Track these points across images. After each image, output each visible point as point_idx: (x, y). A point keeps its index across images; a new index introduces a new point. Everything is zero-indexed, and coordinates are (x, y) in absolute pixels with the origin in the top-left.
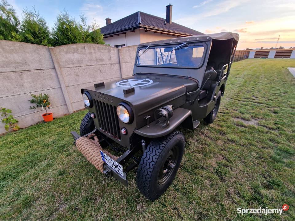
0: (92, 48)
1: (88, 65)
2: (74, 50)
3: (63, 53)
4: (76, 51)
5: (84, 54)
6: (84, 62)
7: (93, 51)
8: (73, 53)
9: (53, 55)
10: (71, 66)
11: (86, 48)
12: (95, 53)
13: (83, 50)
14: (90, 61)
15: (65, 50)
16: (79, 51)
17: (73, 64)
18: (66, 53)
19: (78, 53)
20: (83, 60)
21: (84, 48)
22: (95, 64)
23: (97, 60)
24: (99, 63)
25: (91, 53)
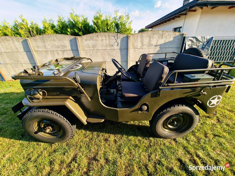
0: (104, 36)
1: (99, 49)
2: (91, 38)
3: (84, 40)
4: (92, 39)
5: (97, 41)
6: (97, 47)
7: (104, 38)
8: (90, 40)
9: (77, 42)
10: (88, 49)
11: (99, 36)
12: (106, 40)
13: (97, 38)
14: (101, 46)
15: (85, 38)
16: (94, 38)
17: (89, 48)
18: (86, 40)
19: (93, 40)
20: (96, 45)
21: (98, 36)
22: (106, 49)
23: (106, 46)
24: (108, 48)
25: (102, 40)
